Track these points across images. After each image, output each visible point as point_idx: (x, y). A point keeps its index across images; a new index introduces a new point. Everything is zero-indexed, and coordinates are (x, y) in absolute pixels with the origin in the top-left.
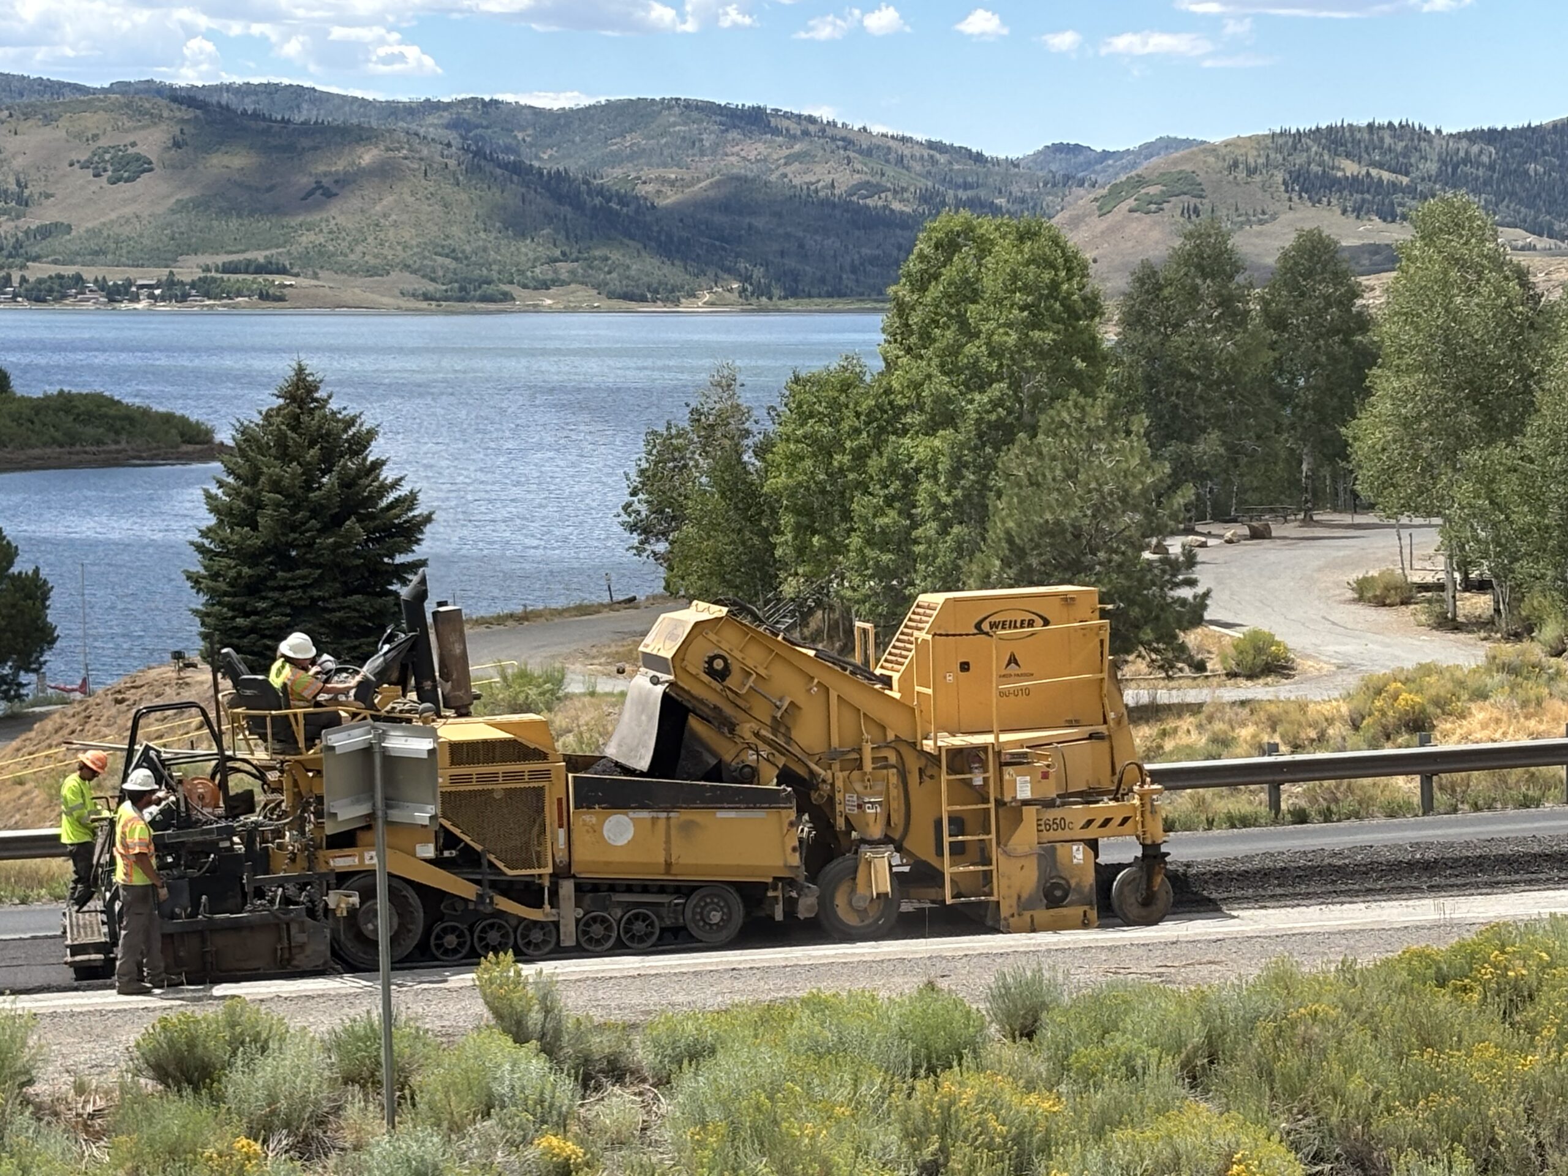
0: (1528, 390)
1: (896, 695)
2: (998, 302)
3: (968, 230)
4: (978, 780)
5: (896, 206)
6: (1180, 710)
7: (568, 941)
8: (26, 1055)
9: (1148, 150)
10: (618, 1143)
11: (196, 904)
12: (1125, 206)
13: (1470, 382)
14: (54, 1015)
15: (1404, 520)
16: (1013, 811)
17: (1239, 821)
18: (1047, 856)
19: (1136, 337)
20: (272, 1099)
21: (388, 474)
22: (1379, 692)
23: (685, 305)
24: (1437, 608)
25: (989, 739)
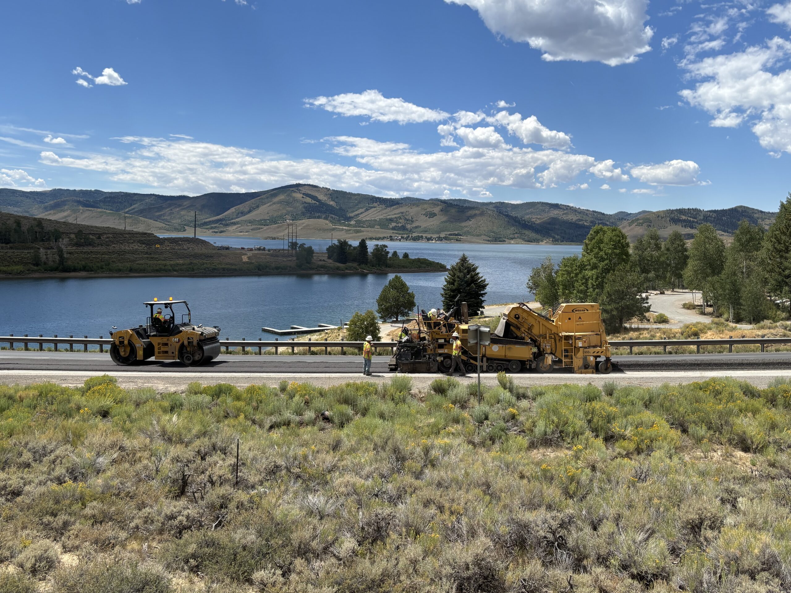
0: (722, 265)
1: (554, 324)
2: (607, 244)
3: (601, 229)
4: (571, 342)
5: (585, 224)
6: (644, 329)
7: (485, 369)
8: (410, 385)
9: (640, 213)
10: (525, 411)
11: (412, 358)
12: (635, 224)
13: (710, 263)
14: (415, 377)
15: (694, 291)
16: (578, 349)
17: (656, 353)
18: (585, 359)
19: (637, 252)
20: (456, 397)
21: (480, 275)
22: (687, 327)
23: (541, 243)
24: (701, 310)
25: (573, 334)
